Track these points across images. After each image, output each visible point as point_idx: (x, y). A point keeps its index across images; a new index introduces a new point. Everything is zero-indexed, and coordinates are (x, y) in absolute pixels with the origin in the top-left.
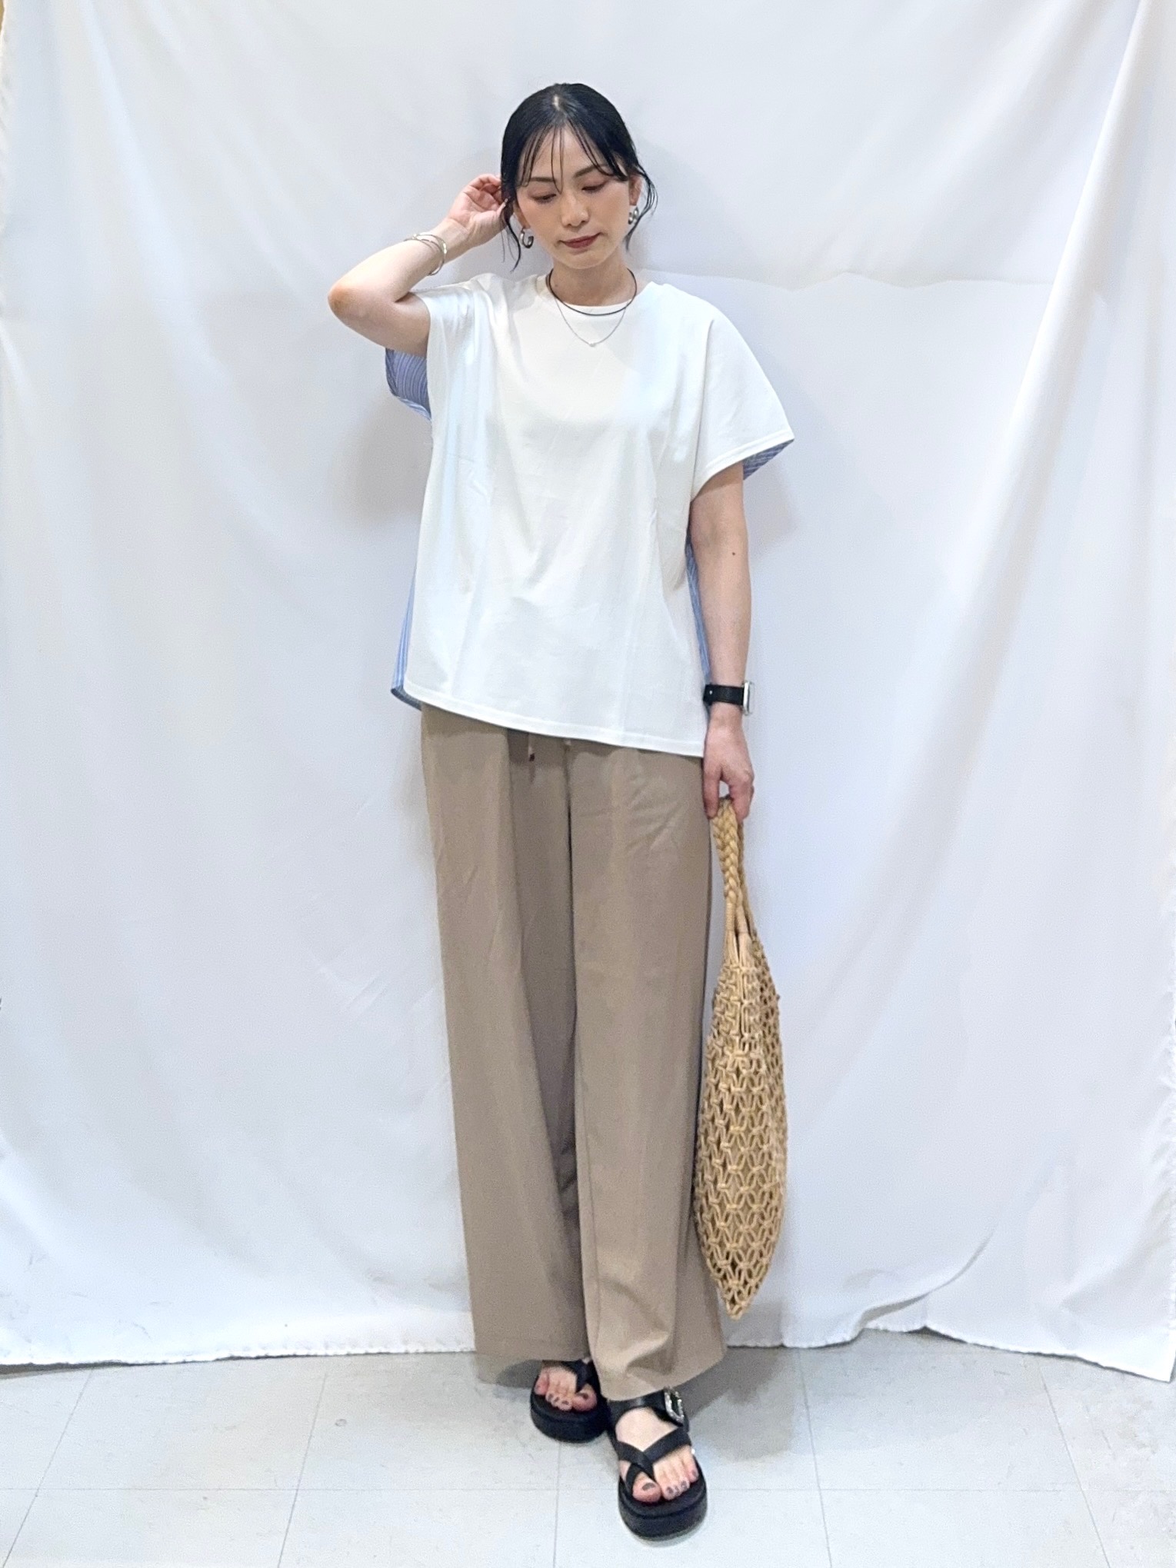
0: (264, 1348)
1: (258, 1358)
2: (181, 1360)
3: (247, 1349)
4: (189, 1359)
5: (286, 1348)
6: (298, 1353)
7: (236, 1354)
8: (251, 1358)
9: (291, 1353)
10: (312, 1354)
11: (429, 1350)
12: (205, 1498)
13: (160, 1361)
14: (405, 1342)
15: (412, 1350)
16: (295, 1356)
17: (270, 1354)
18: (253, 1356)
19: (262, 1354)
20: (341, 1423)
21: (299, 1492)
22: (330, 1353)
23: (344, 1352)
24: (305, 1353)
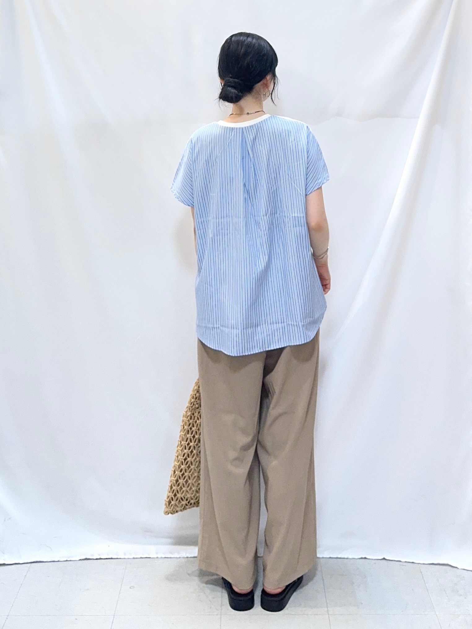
0: (99, 555)
1: (97, 559)
2: (65, 560)
3: (92, 555)
4: (69, 559)
5: (108, 555)
6: (113, 557)
7: (88, 557)
8: (93, 559)
9: (110, 557)
10: (119, 558)
11: (167, 557)
12: (76, 619)
13: (57, 560)
14: (157, 553)
15: (159, 556)
16: (112, 558)
17: (102, 558)
18: (95, 558)
19: (98, 557)
20: (132, 588)
21: (115, 616)
22: (126, 557)
23: (132, 557)
24: (116, 557)
